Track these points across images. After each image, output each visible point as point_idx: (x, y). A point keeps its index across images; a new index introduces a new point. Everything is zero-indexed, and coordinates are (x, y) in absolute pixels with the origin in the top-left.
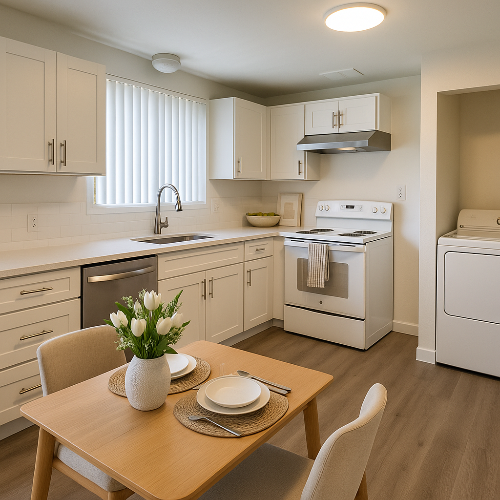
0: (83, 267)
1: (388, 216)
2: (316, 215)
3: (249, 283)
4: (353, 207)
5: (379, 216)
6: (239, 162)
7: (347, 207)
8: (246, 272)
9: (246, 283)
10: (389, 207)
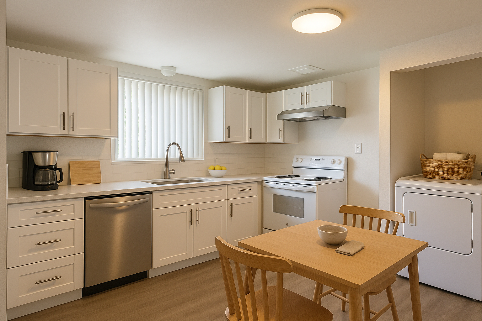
0: (86, 199)
1: (342, 166)
2: (293, 165)
3: (231, 215)
4: (319, 159)
5: (336, 166)
6: (228, 128)
7: (316, 159)
8: (229, 205)
9: (229, 214)
10: (343, 160)
